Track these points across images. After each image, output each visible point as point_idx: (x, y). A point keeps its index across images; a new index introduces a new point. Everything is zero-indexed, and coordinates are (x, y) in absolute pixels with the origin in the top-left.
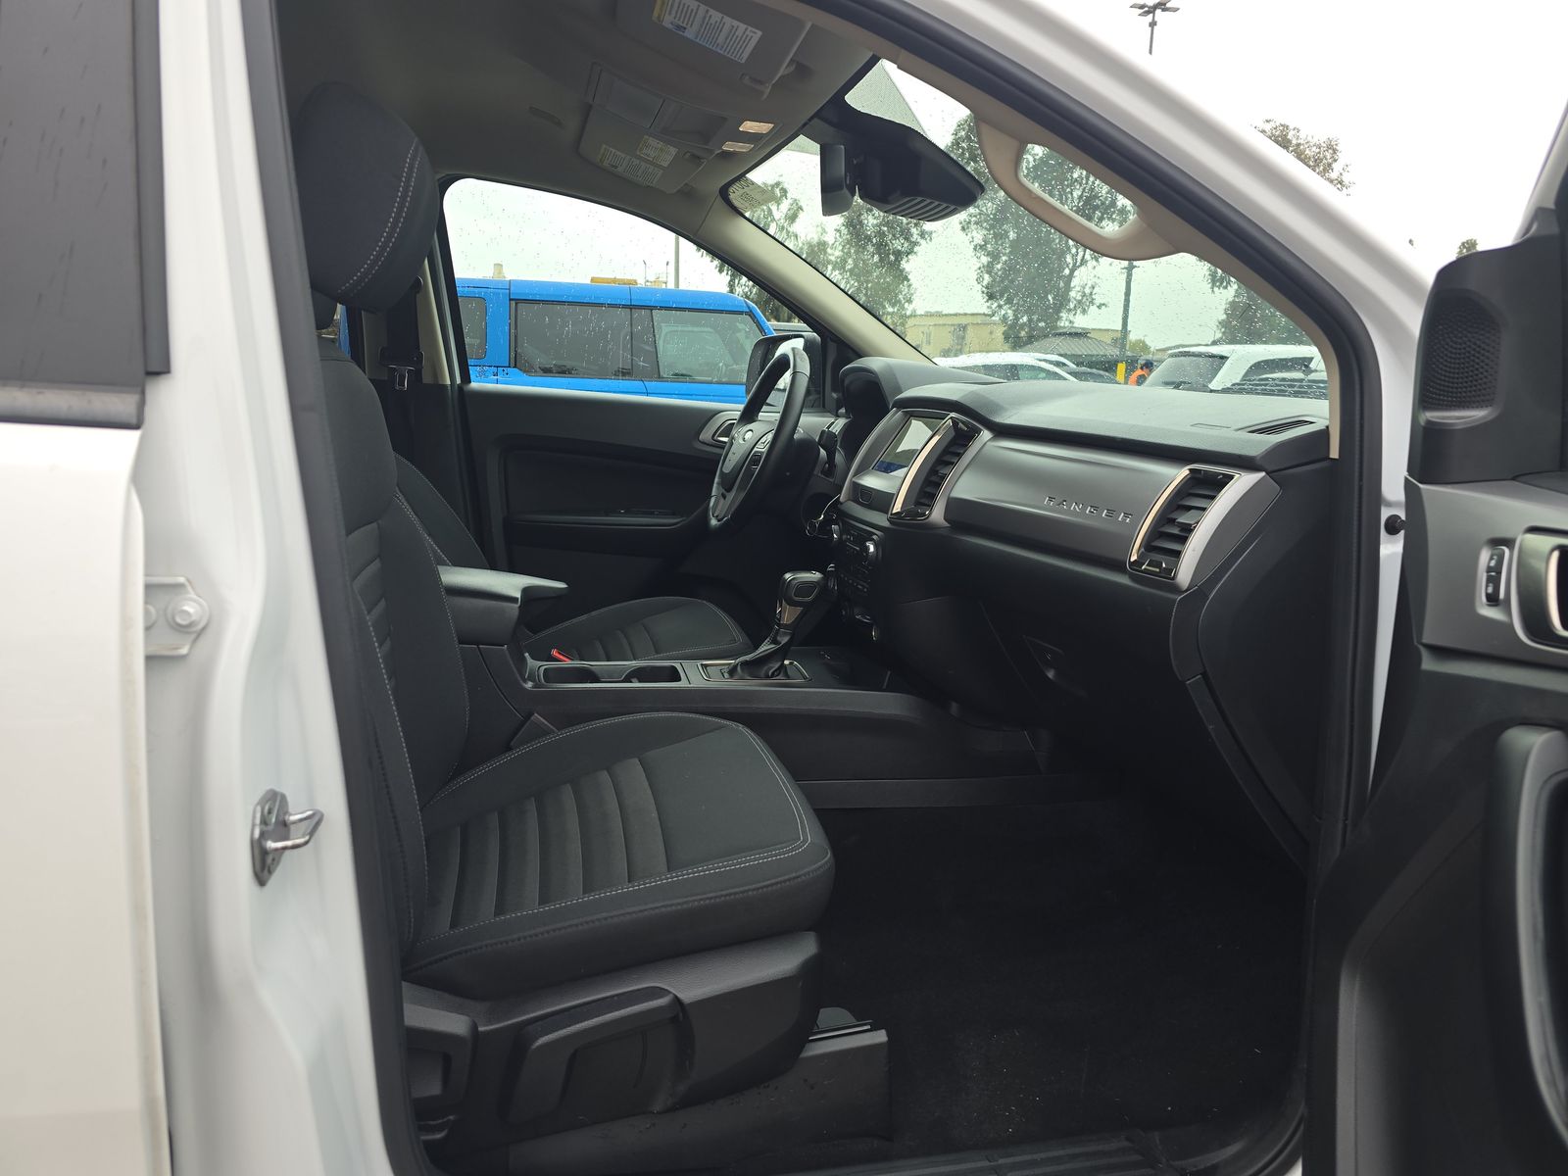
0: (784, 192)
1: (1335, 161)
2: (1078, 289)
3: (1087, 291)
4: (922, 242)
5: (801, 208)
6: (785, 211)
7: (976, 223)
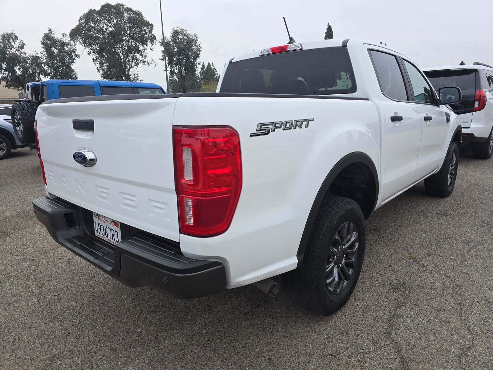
0: (16, 37)
1: (197, 40)
2: (132, 75)
3: (136, 76)
4: (76, 58)
5: (24, 44)
6: (18, 45)
7: (93, 52)
